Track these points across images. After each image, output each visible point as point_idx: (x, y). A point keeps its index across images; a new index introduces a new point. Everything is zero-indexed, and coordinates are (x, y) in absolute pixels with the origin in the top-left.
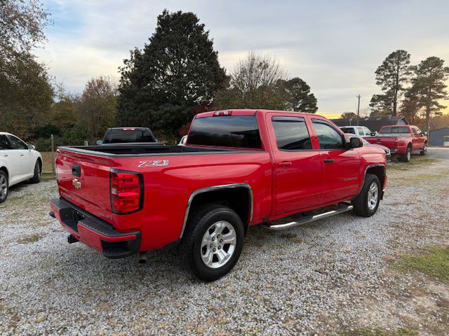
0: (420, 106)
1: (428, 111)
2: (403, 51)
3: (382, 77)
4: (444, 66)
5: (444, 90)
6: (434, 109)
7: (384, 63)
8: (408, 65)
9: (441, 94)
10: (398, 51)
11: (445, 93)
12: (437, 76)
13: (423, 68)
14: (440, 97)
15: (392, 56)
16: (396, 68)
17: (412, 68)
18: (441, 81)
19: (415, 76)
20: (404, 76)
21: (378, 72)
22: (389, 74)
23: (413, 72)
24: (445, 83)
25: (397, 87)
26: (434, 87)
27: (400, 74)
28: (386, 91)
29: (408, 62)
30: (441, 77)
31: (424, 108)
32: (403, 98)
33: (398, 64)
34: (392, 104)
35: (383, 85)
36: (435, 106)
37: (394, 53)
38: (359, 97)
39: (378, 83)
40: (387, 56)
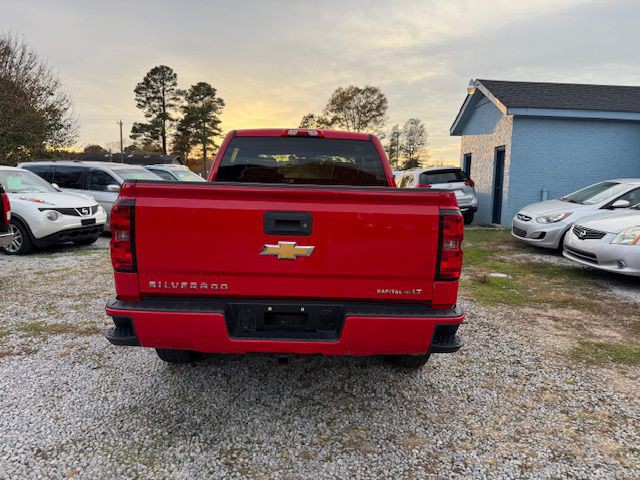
0: (195, 143)
1: (205, 150)
2: (168, 68)
3: (144, 99)
4: (216, 97)
5: (219, 126)
6: (211, 149)
7: (146, 79)
8: (176, 88)
9: (216, 131)
10: (162, 67)
11: (219, 130)
12: (210, 107)
13: (193, 94)
14: (216, 134)
15: (155, 71)
16: (161, 89)
17: (180, 93)
18: (214, 114)
19: (186, 104)
20: (172, 102)
21: (138, 91)
22: (152, 96)
23: (182, 98)
24: (220, 117)
25: (164, 116)
26: (209, 120)
27: (166, 98)
28: (150, 119)
29: (175, 84)
30: (215, 109)
31: (200, 146)
32: (174, 131)
33: (163, 84)
34: (161, 138)
35: (146, 110)
36: (211, 146)
37: (157, 68)
38: (121, 124)
39: (139, 106)
40: (149, 71)
